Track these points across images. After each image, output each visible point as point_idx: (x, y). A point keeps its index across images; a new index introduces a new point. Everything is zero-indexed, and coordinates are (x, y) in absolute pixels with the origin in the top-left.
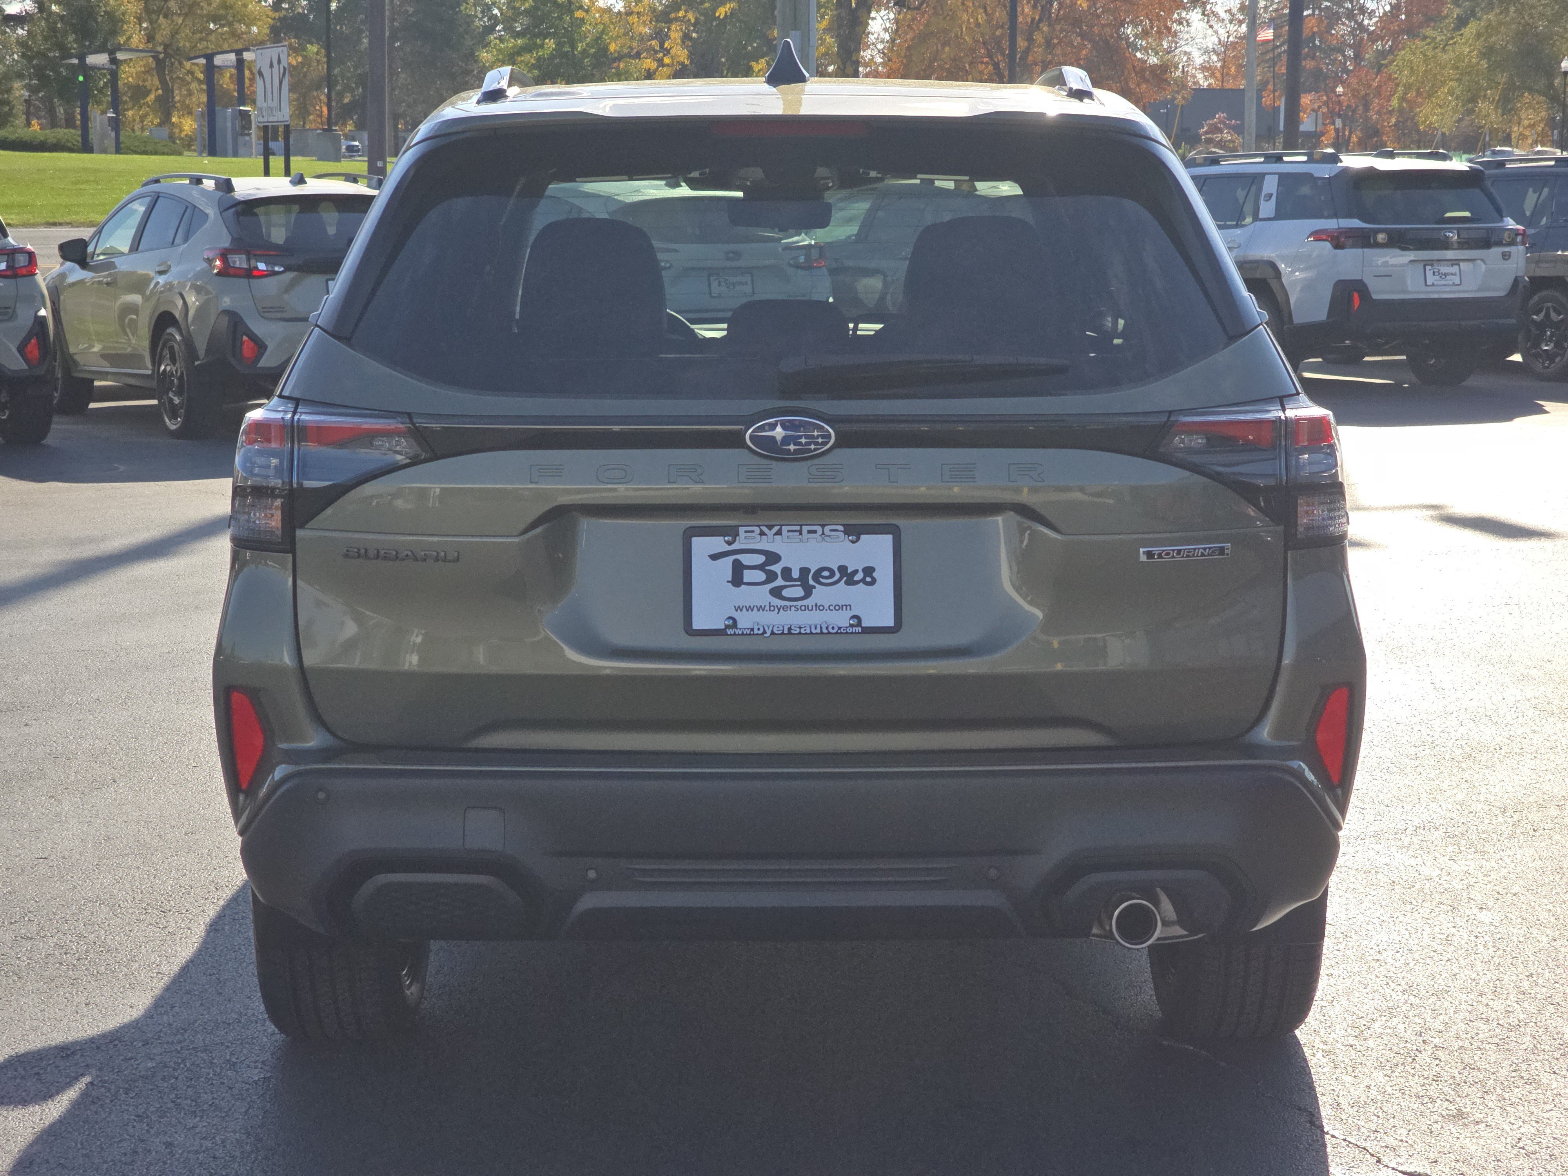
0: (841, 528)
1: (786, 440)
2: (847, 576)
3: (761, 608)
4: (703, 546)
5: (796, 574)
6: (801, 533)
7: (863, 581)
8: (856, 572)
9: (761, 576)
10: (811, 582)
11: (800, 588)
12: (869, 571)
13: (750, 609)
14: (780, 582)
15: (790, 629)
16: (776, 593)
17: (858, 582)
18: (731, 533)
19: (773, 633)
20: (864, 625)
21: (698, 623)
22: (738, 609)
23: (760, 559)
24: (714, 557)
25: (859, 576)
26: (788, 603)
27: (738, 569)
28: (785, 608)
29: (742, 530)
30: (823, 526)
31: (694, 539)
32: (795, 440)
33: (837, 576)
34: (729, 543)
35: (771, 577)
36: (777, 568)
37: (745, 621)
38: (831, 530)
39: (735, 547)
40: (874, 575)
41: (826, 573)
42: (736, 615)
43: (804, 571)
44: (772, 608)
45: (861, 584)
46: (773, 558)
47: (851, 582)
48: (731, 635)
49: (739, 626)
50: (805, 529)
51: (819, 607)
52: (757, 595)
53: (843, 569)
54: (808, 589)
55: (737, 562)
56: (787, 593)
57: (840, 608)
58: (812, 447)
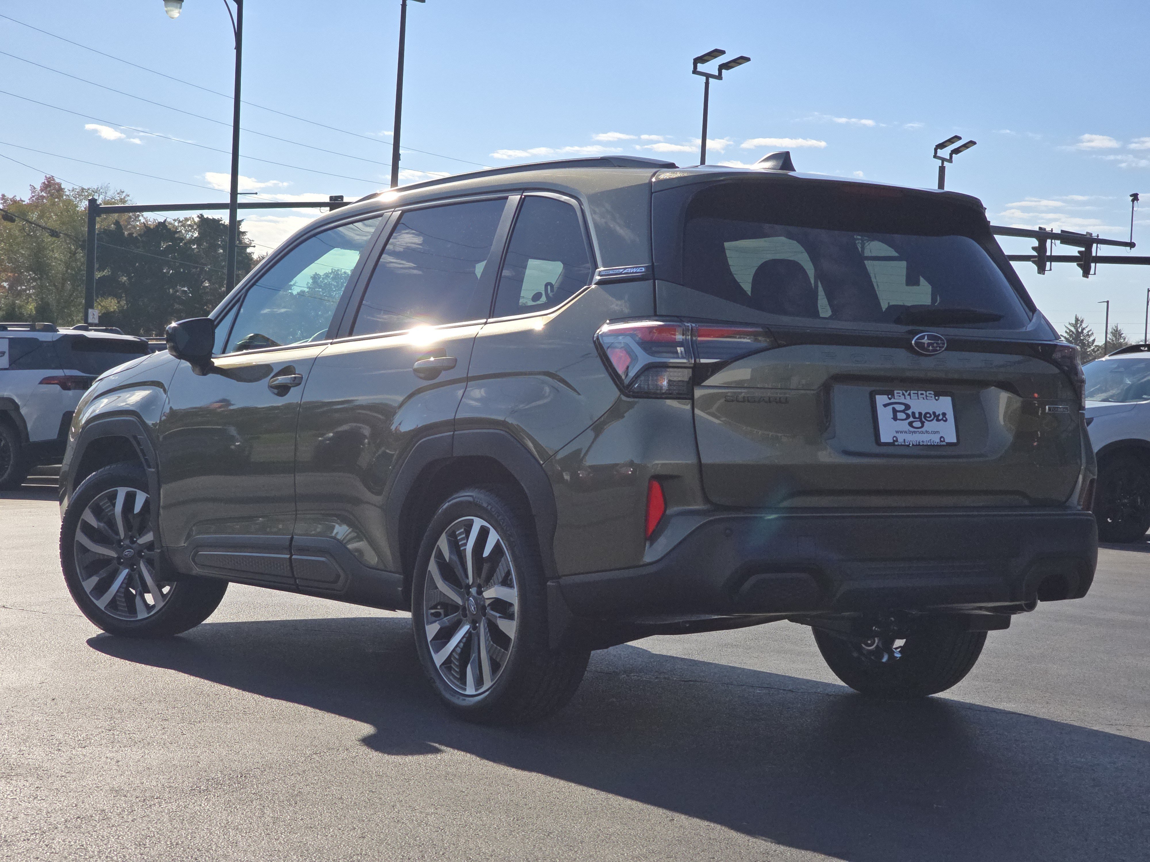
0: (932, 393)
1: (929, 344)
2: (936, 417)
3: (906, 432)
4: (881, 400)
5: (917, 415)
6: (918, 395)
7: (942, 419)
8: (939, 415)
9: (903, 416)
10: (923, 420)
11: (919, 422)
12: (944, 414)
13: (901, 432)
14: (911, 419)
15: (919, 442)
16: (911, 424)
17: (940, 420)
18: (890, 393)
19: (913, 445)
20: (946, 441)
21: (882, 439)
22: (897, 432)
23: (902, 407)
24: (885, 406)
25: (941, 417)
26: (916, 430)
27: (895, 411)
28: (915, 432)
29: (896, 392)
30: (926, 392)
31: (877, 397)
32: (931, 344)
33: (933, 416)
34: (890, 399)
35: (908, 416)
36: (909, 412)
37: (901, 438)
38: (929, 394)
39: (893, 401)
40: (946, 416)
41: (928, 415)
42: (896, 435)
43: (920, 414)
44: (910, 432)
45: (942, 421)
46: (907, 407)
47: (938, 420)
48: (897, 445)
49: (899, 440)
50: (920, 392)
51: (927, 432)
52: (904, 425)
53: (934, 413)
54: (923, 423)
55: (894, 409)
56: (915, 424)
57: (936, 432)
58: (938, 349)
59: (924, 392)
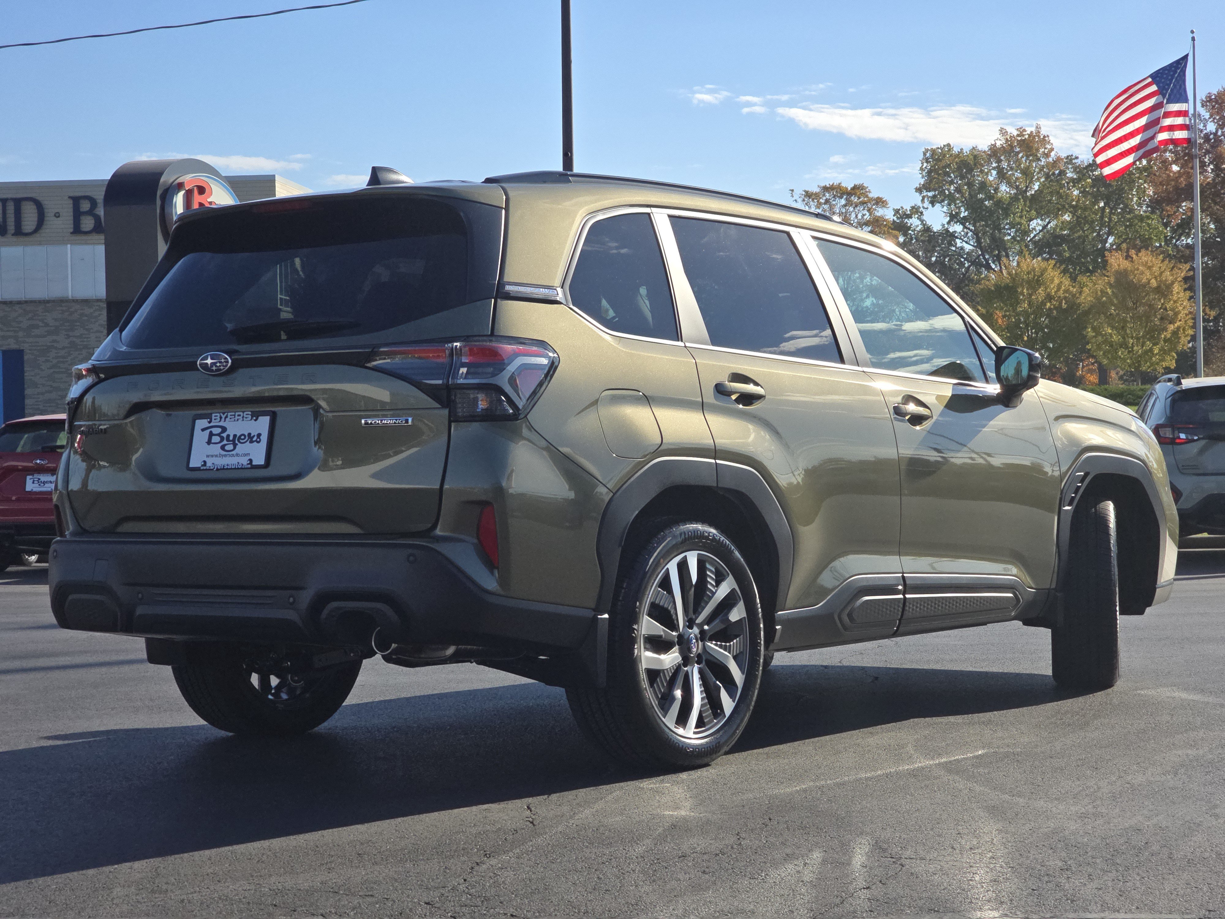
0: (250, 413)
1: (212, 364)
2: (251, 438)
3: (216, 456)
4: (199, 424)
5: (231, 438)
6: (234, 415)
8: (254, 436)
9: (218, 439)
10: (237, 442)
11: (232, 445)
12: (259, 435)
13: (212, 456)
14: (225, 442)
15: (226, 466)
16: (223, 447)
17: (254, 442)
18: (208, 417)
19: (217, 469)
20: (254, 463)
21: (192, 465)
22: (208, 456)
23: (219, 430)
24: (203, 430)
25: (255, 439)
26: (227, 453)
27: (211, 435)
28: (225, 456)
29: (213, 415)
30: (243, 412)
31: (197, 421)
32: (214, 364)
33: (247, 438)
34: (208, 423)
35: (222, 439)
36: (224, 435)
37: (209, 463)
38: (247, 414)
39: (211, 424)
40: (261, 437)
41: (243, 437)
42: (206, 460)
43: (235, 436)
44: (221, 456)
46: (224, 429)
47: (251, 442)
48: (204, 470)
49: (207, 465)
50: (237, 414)
51: (237, 455)
52: (216, 449)
53: (249, 434)
54: (235, 445)
55: (211, 432)
56: (227, 448)
57: (245, 455)
58: (222, 368)
59: (241, 413)
